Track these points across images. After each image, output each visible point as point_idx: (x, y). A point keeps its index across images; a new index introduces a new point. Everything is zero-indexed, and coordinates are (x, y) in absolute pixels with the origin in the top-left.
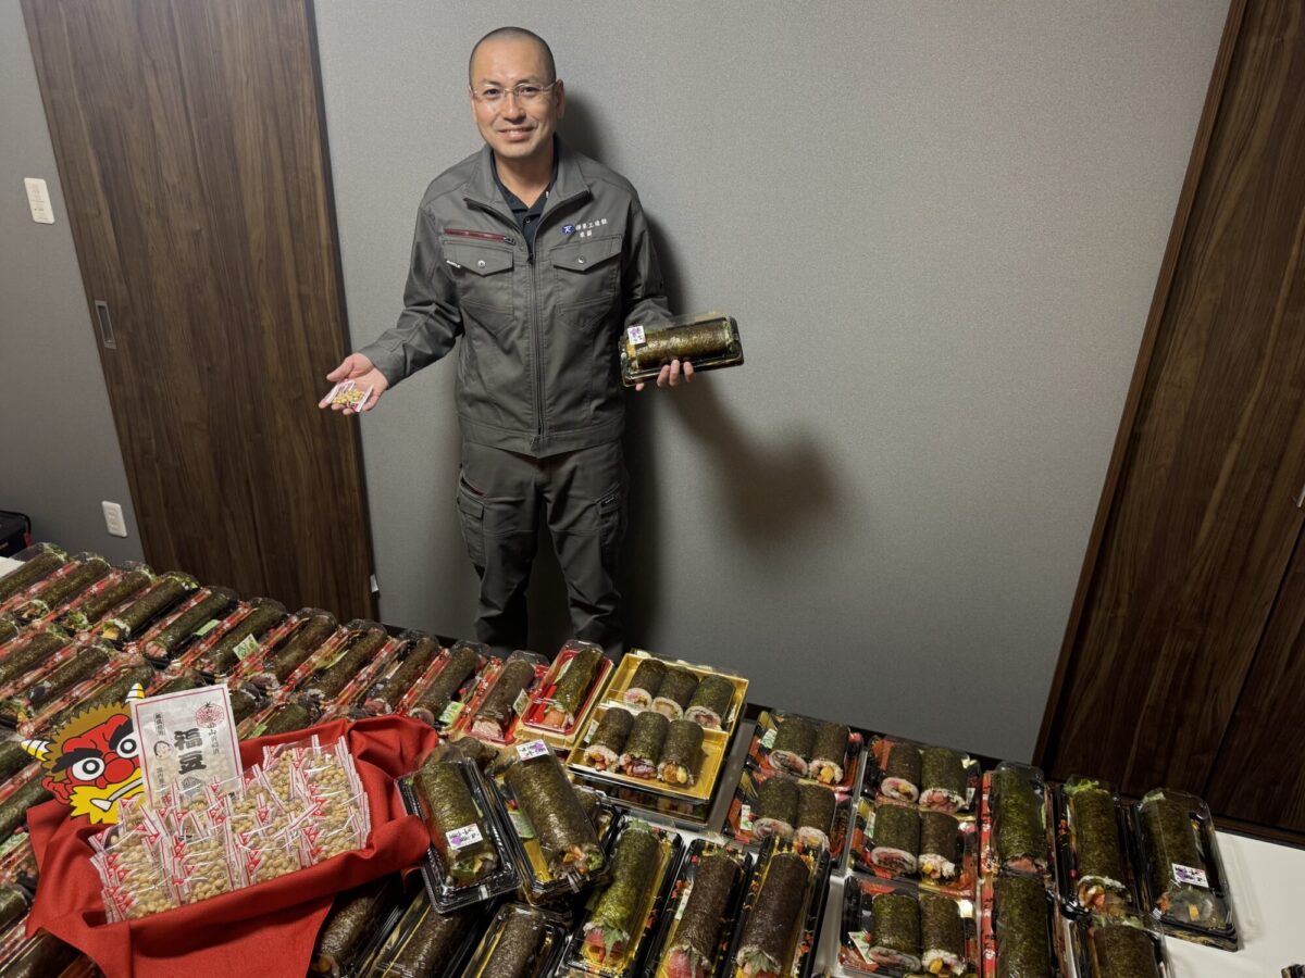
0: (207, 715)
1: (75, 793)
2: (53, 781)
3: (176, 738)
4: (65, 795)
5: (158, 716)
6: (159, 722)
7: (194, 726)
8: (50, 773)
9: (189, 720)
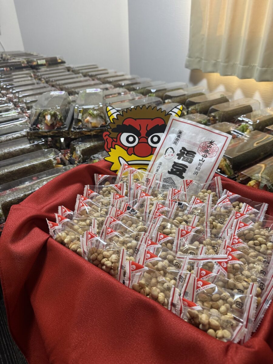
0: (207, 148)
1: (115, 148)
2: (108, 135)
3: (181, 151)
4: (109, 146)
5: (180, 133)
6: (179, 136)
7: (195, 150)
8: (110, 130)
9: (194, 144)
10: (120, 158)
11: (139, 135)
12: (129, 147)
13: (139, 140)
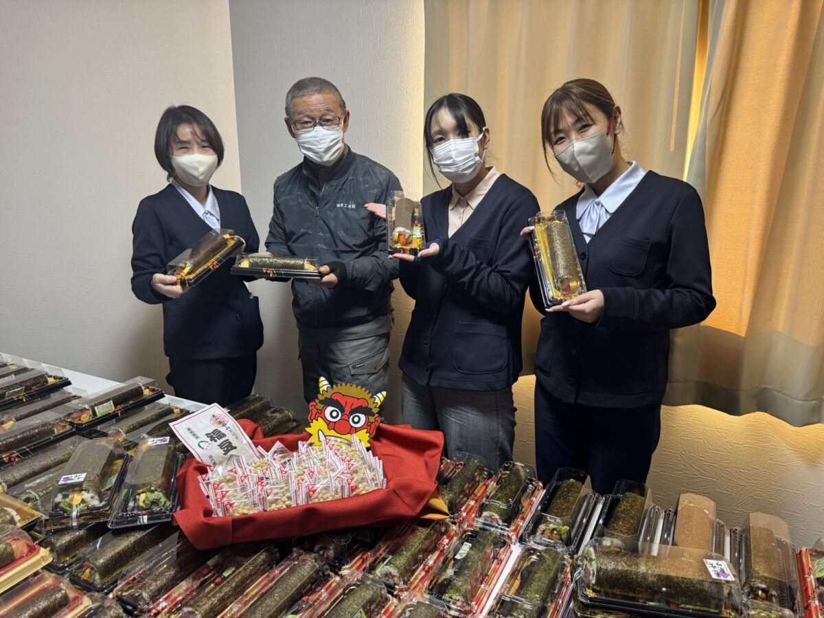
10: (320, 431)
11: (343, 411)
12: (330, 422)
13: (342, 416)
